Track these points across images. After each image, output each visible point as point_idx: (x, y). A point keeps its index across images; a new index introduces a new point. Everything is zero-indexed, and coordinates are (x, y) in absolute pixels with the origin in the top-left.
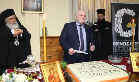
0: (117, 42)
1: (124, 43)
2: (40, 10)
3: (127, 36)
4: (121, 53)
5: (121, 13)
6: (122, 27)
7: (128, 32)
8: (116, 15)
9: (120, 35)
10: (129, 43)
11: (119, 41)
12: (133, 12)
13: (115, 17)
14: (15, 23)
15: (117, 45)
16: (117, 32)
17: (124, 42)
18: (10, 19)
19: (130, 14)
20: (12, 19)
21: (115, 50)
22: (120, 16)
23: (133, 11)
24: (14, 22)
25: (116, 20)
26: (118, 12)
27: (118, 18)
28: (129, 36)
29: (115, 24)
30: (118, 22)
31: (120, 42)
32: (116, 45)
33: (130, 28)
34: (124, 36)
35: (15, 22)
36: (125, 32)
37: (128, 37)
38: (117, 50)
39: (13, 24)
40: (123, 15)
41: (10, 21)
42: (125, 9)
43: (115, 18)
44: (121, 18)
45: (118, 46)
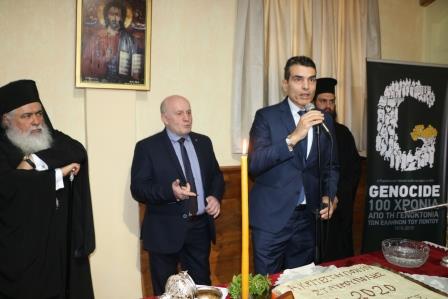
0: (382, 187)
1: (404, 190)
2: (140, 78)
3: (412, 168)
4: (392, 219)
5: (395, 93)
6: (397, 138)
7: (413, 154)
8: (382, 102)
9: (392, 165)
10: (415, 187)
11: (389, 184)
12: (429, 92)
13: (377, 108)
14: (40, 130)
15: (382, 196)
16: (381, 154)
17: (402, 187)
18: (23, 117)
19: (420, 98)
20: (29, 115)
21: (375, 210)
22: (392, 103)
23: (429, 88)
24: (34, 128)
25: (380, 116)
26: (387, 90)
27: (388, 110)
28: (416, 166)
29: (378, 129)
30: (387, 123)
31: (391, 187)
32: (378, 197)
33: (420, 144)
34: (403, 167)
35: (40, 127)
36: (407, 154)
37: (414, 169)
38: (382, 211)
39: (32, 132)
40: (403, 100)
41: (22, 121)
42: (407, 83)
43: (379, 111)
44: (397, 110)
45: (383, 199)
